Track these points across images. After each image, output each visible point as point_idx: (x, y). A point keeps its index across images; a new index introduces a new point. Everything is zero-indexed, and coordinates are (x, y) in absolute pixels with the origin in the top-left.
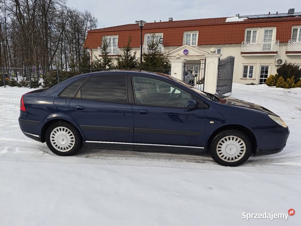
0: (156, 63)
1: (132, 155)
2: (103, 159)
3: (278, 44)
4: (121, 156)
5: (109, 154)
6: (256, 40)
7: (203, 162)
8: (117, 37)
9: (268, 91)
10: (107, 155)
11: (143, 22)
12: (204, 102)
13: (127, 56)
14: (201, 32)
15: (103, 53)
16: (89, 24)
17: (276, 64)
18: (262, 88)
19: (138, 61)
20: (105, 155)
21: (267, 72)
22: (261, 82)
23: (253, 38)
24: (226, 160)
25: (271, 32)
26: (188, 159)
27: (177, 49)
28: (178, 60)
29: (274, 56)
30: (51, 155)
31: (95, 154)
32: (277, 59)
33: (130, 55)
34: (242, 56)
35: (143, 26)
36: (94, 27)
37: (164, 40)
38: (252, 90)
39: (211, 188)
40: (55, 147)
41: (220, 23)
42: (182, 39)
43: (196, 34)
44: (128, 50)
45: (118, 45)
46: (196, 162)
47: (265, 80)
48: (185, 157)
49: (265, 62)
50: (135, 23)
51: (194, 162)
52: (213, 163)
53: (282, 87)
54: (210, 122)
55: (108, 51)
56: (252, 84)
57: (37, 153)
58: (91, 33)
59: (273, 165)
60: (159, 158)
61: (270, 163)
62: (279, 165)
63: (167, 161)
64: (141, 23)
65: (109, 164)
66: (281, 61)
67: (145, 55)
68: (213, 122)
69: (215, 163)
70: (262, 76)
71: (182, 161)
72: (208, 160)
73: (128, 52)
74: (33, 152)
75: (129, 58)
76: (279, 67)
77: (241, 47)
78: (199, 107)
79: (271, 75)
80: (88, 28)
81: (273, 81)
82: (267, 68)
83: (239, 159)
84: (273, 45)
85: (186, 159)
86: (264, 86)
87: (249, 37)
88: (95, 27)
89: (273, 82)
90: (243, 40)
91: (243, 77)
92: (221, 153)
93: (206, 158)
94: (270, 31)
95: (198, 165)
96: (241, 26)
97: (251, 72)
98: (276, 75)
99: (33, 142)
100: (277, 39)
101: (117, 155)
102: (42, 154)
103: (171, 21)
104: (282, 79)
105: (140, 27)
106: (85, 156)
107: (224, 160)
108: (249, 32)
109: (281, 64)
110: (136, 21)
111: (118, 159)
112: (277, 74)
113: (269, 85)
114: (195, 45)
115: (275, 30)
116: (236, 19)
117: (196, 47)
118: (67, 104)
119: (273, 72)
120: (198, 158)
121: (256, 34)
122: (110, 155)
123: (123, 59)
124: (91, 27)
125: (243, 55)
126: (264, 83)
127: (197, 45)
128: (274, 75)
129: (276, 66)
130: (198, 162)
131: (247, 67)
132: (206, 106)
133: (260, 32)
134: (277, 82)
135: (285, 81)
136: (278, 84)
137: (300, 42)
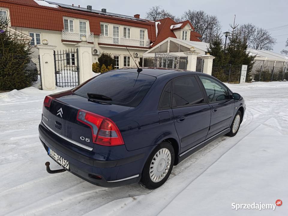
3: (93, 36)
6: (74, 30)
14: (12, 11)
23: (70, 27)
32: (93, 49)
34: (63, 44)
46: (223, 141)
54: (236, 108)
71: (218, 144)
74: (120, 207)
81: (98, 69)
87: (66, 26)
90: (63, 28)
94: (84, 23)
95: (227, 142)
100: (91, 31)
102: (133, 201)
104: (104, 67)
108: (66, 21)
112: (98, 62)
115: (88, 23)
121: (72, 24)
131: (69, 54)
133: (76, 22)
134: (101, 69)
135: (107, 68)
136: (102, 70)
137: (106, 36)
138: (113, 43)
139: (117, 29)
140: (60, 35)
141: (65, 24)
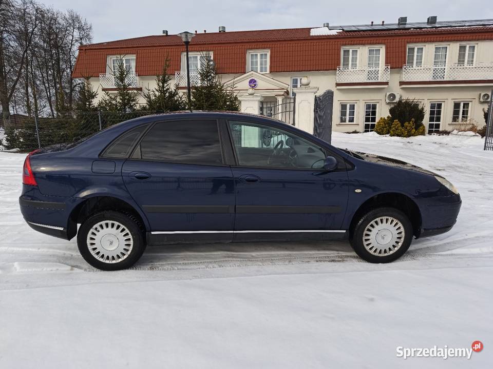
0: (215, 102)
1: (227, 259)
2: (181, 269)
3: (389, 70)
4: (210, 262)
5: (188, 260)
6: (358, 65)
7: (340, 259)
8: (134, 57)
9: (380, 142)
10: (185, 262)
11: (188, 34)
12: (346, 160)
13: (162, 91)
14: (273, 51)
15: (119, 85)
16: (76, 34)
17: (388, 101)
18: (370, 138)
19: (183, 99)
20: (181, 262)
21: (374, 113)
22: (367, 129)
23: (352, 61)
24: (376, 254)
25: (378, 52)
26: (317, 257)
27: (238, 78)
28: (251, 98)
29: (384, 88)
30: (85, 270)
31: (164, 263)
32: (388, 94)
33: (168, 89)
34: (337, 89)
35: (190, 40)
36: (87, 40)
37: (215, 64)
38: (356, 142)
39: (372, 300)
40: (96, 257)
41: (300, 37)
42: (245, 63)
43: (266, 55)
44: (164, 81)
45: (136, 71)
46: (331, 261)
47: (373, 126)
48: (311, 254)
49: (372, 98)
50: (162, 34)
51: (329, 261)
52: (356, 260)
53: (398, 135)
54: (356, 191)
55: (126, 81)
56: (355, 132)
57: (58, 269)
58: (85, 50)
59: (439, 255)
60: (272, 260)
61: (435, 253)
62: (447, 255)
63: (287, 263)
64: (187, 36)
65: (196, 277)
66: (393, 96)
67: (196, 88)
68: (361, 191)
69: (360, 260)
70: (367, 120)
71: (308, 262)
72: (347, 257)
73: (165, 85)
74: (51, 269)
75: (167, 94)
76: (392, 106)
77: (335, 74)
78: (339, 168)
79: (381, 118)
80: (77, 41)
81: (386, 127)
82: (374, 107)
83: (395, 251)
84: (382, 72)
85: (314, 258)
86: (373, 135)
87: (346, 60)
88: (89, 39)
89: (385, 129)
90: (339, 64)
91: (341, 122)
92: (370, 244)
93: (344, 254)
94: (376, 50)
95: (335, 265)
96: (331, 43)
97: (352, 113)
98: (388, 117)
99: (40, 250)
100: (387, 63)
101: (202, 261)
102: (68, 270)
103: (222, 32)
104: (398, 124)
105: (184, 42)
106: (149, 267)
107: (374, 254)
108: (347, 52)
109: (394, 101)
110: (164, 31)
111: (207, 267)
112: (390, 115)
113: (380, 133)
114: (266, 71)
115: (383, 50)
116: (325, 32)
117: (268, 75)
118: (118, 170)
119: (383, 112)
120: (332, 254)
121: (356, 55)
122: (190, 262)
123: (155, 96)
124: (81, 39)
125: (338, 87)
126: (371, 131)
127: (268, 71)
128: (386, 118)
129: (388, 104)
130: (333, 261)
131: (346, 105)
132: (349, 166)
133: (363, 52)
134: (391, 128)
135: (402, 126)
136: (393, 131)
137: (419, 68)
138: (431, 80)
139: (444, 50)
140: (334, 76)
141: (344, 58)
